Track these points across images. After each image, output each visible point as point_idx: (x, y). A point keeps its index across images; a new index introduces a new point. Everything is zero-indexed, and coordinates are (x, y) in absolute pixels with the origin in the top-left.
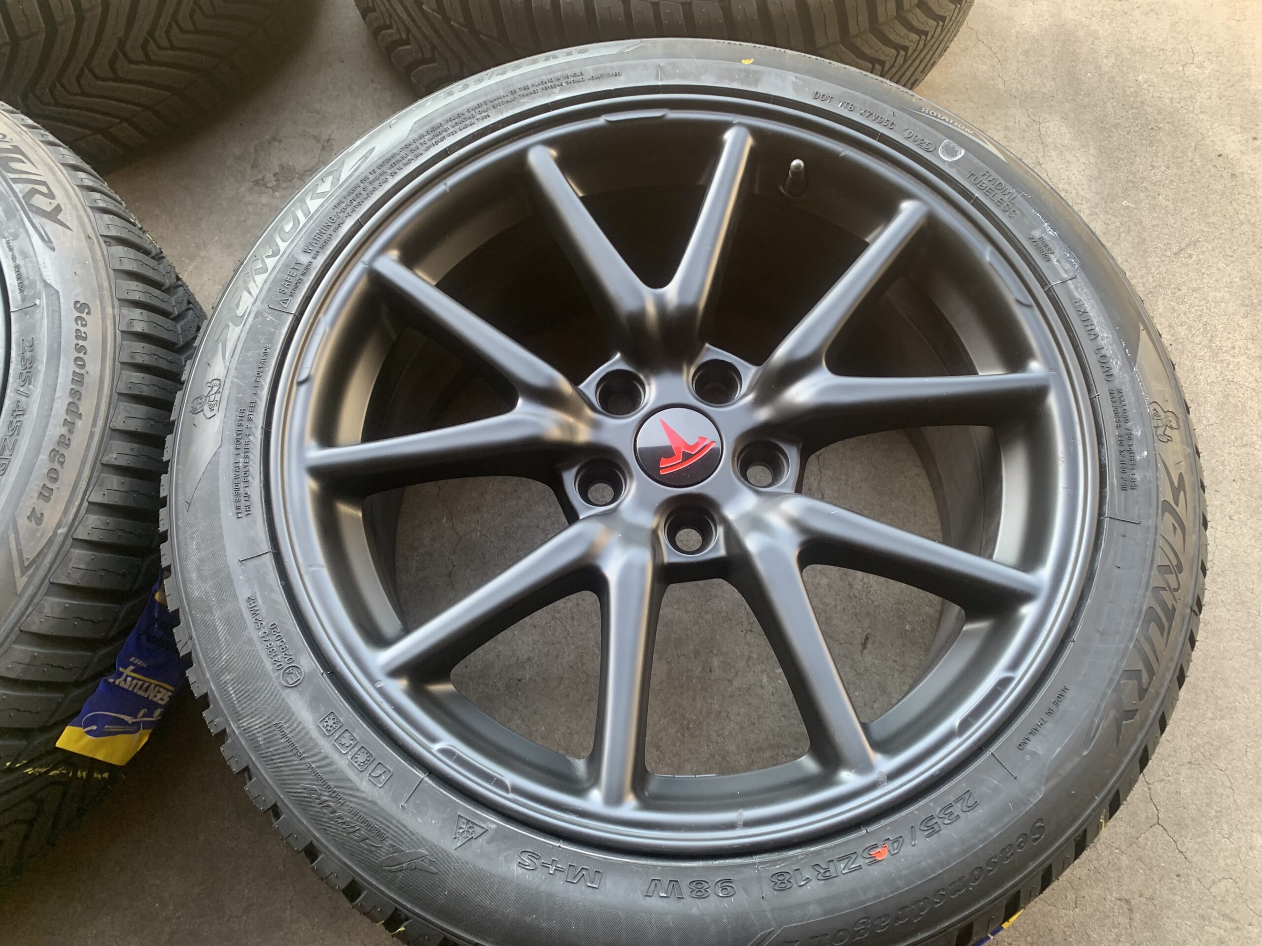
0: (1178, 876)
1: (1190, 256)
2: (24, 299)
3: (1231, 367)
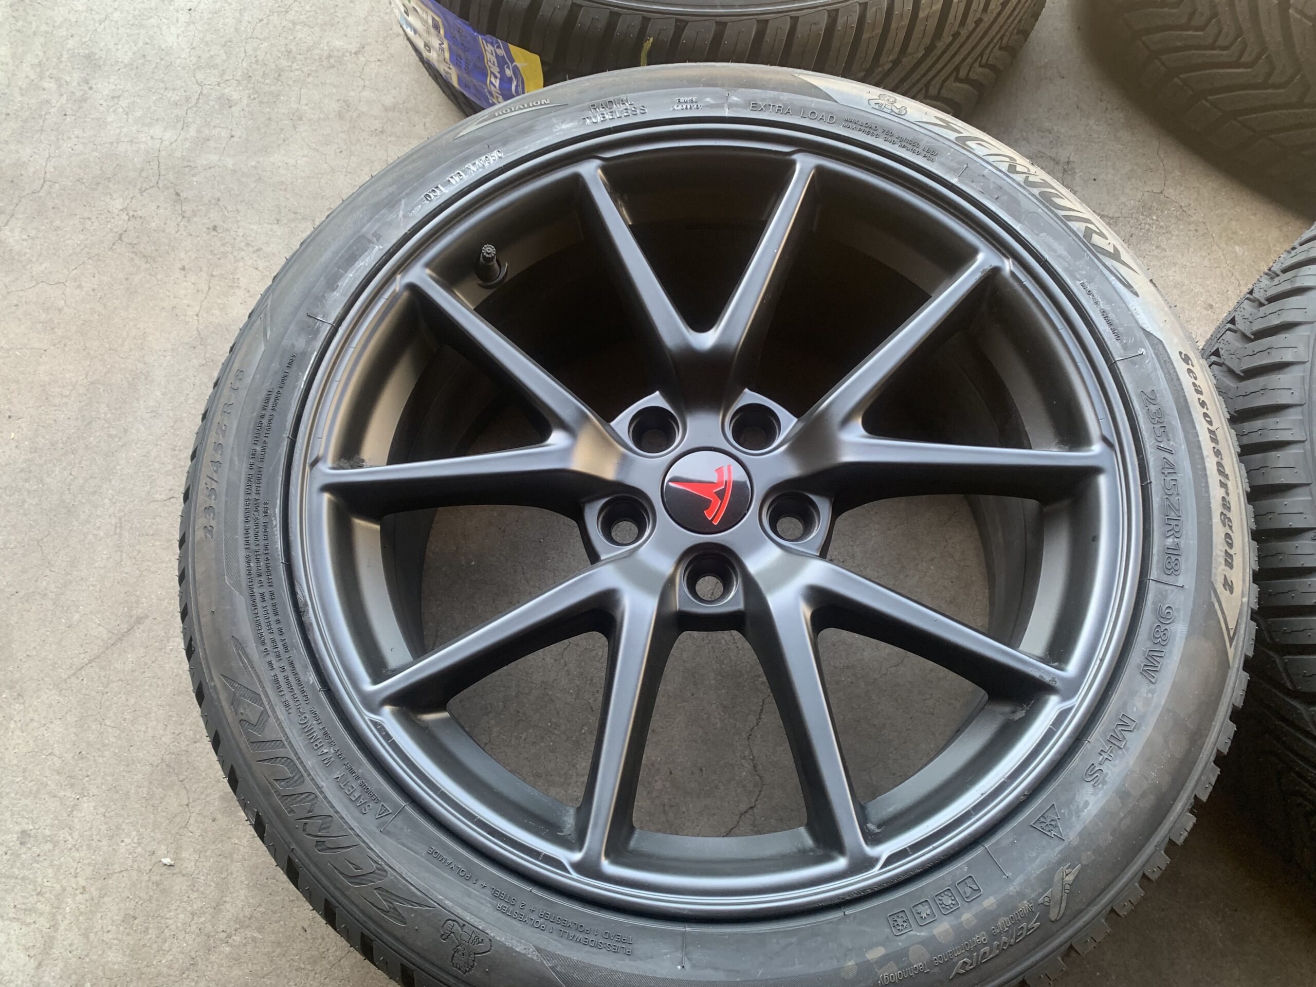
2: (1125, 347)
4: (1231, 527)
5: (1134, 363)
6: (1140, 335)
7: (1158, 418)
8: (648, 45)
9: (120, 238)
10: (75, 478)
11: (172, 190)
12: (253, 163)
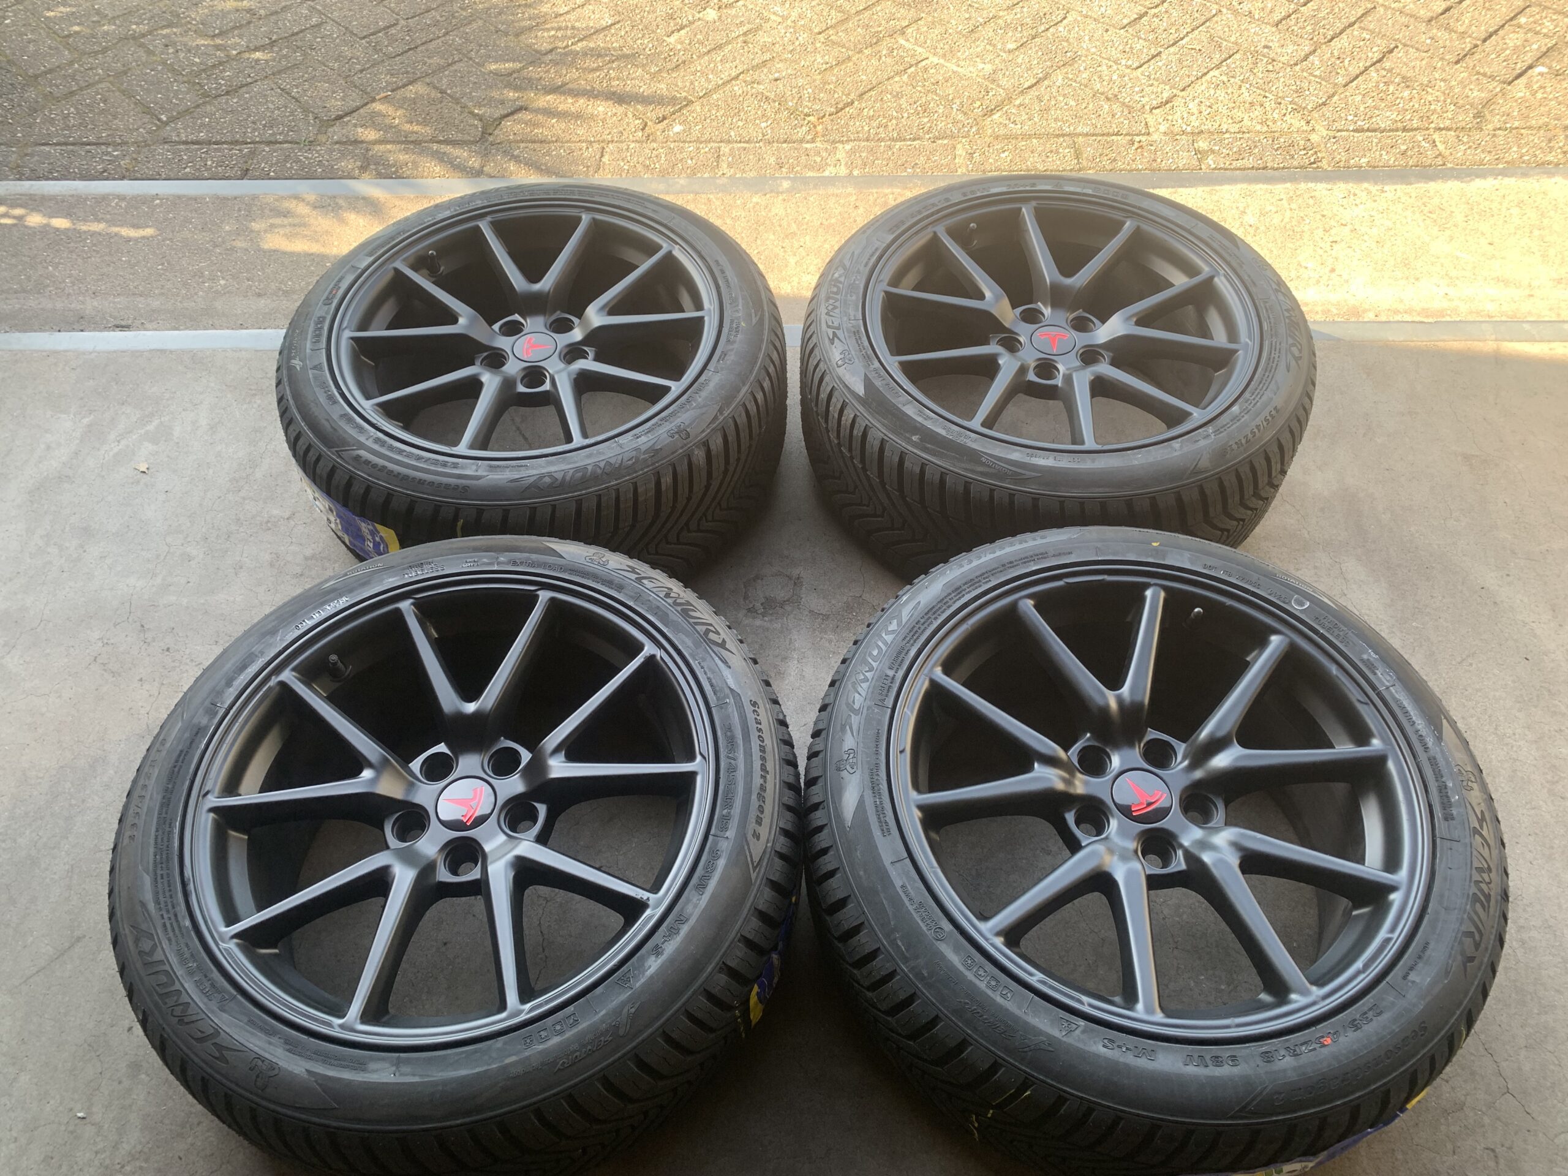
0: (1529, 1131)
1: (1471, 665)
2: (718, 699)
3: (1515, 749)
4: (764, 802)
5: (722, 708)
6: (727, 691)
7: (731, 741)
8: (460, 523)
9: (95, 660)
10: (41, 837)
11: (138, 624)
12: (202, 601)
